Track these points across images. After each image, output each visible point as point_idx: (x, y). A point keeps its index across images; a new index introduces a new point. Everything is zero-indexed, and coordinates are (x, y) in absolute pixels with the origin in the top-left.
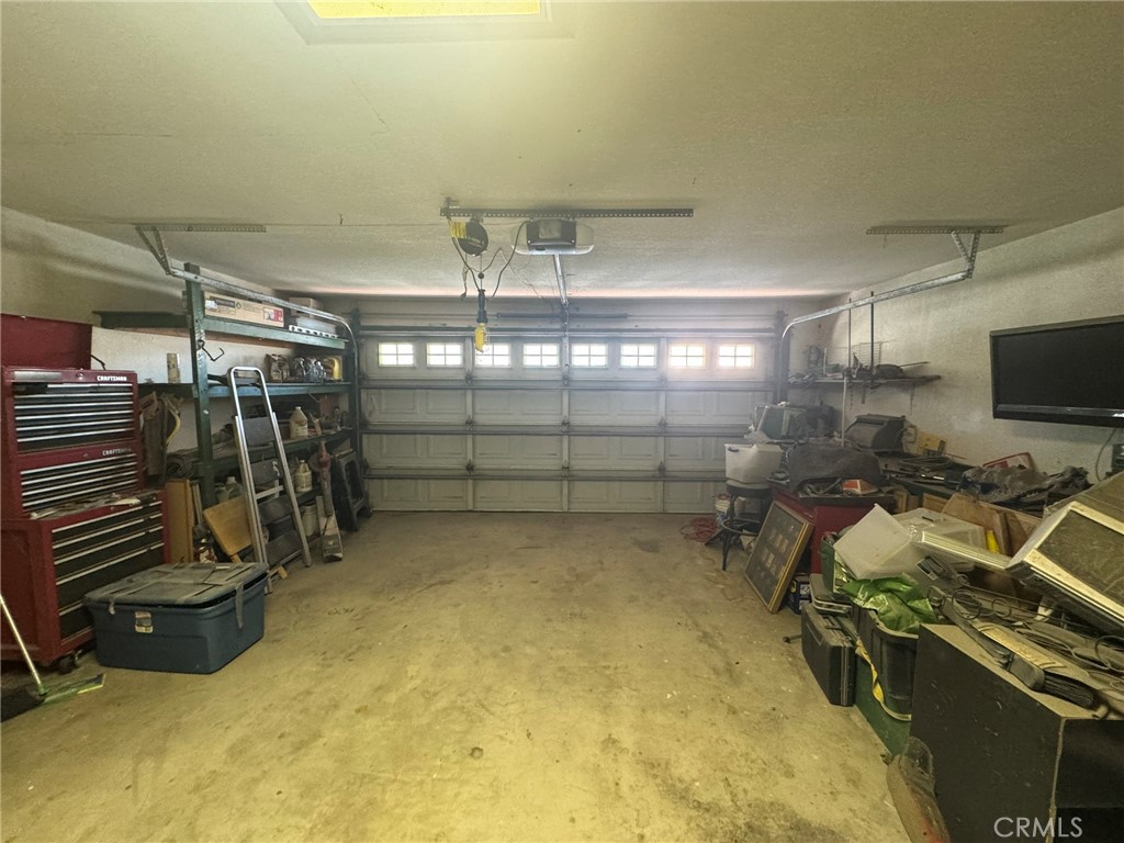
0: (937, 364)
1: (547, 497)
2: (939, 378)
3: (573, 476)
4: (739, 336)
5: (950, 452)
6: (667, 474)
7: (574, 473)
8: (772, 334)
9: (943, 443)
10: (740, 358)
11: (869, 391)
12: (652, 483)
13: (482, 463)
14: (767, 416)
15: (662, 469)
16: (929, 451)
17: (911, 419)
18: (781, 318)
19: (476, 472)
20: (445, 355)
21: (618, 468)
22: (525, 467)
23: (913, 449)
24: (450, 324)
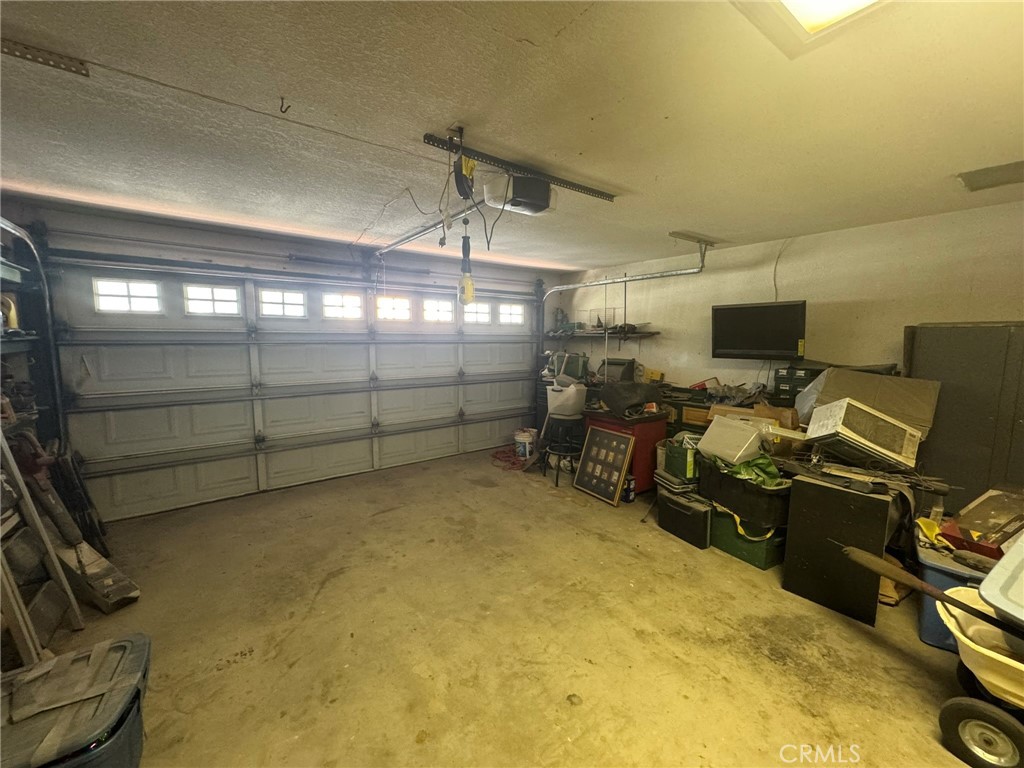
0: (656, 324)
1: (353, 458)
2: (658, 333)
3: (383, 432)
4: (512, 298)
5: (667, 380)
6: (465, 418)
7: (384, 429)
8: (535, 298)
9: (663, 375)
10: (514, 315)
11: (622, 341)
12: (453, 429)
13: (274, 433)
14: (568, 363)
15: (461, 414)
16: (653, 381)
17: (639, 360)
18: (539, 284)
19: (270, 443)
20: (210, 301)
21: (425, 418)
22: (331, 430)
23: (644, 380)
24: (217, 261)
